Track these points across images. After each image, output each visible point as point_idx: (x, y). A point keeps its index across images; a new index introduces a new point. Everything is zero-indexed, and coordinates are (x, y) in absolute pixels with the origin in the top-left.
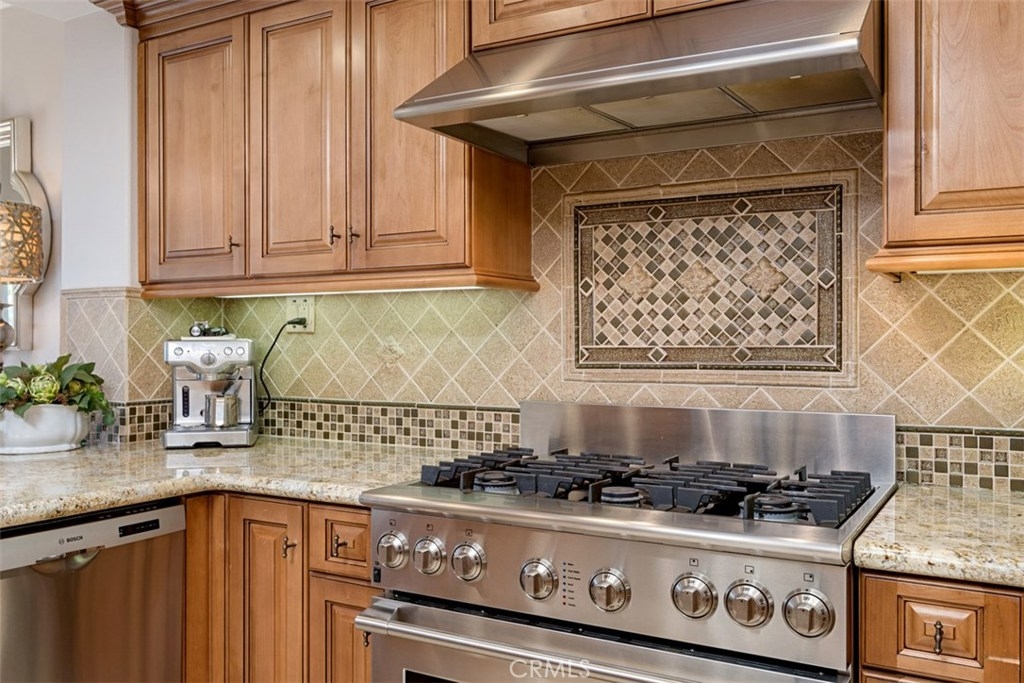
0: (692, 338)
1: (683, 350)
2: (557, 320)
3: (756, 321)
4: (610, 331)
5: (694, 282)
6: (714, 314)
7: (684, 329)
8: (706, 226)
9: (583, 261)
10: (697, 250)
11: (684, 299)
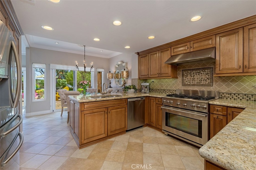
0: (195, 83)
1: (194, 84)
2: (180, 81)
3: (203, 81)
4: (186, 82)
5: (196, 77)
6: (198, 81)
7: (194, 82)
8: (197, 71)
9: (183, 75)
10: (196, 74)
11: (194, 79)
